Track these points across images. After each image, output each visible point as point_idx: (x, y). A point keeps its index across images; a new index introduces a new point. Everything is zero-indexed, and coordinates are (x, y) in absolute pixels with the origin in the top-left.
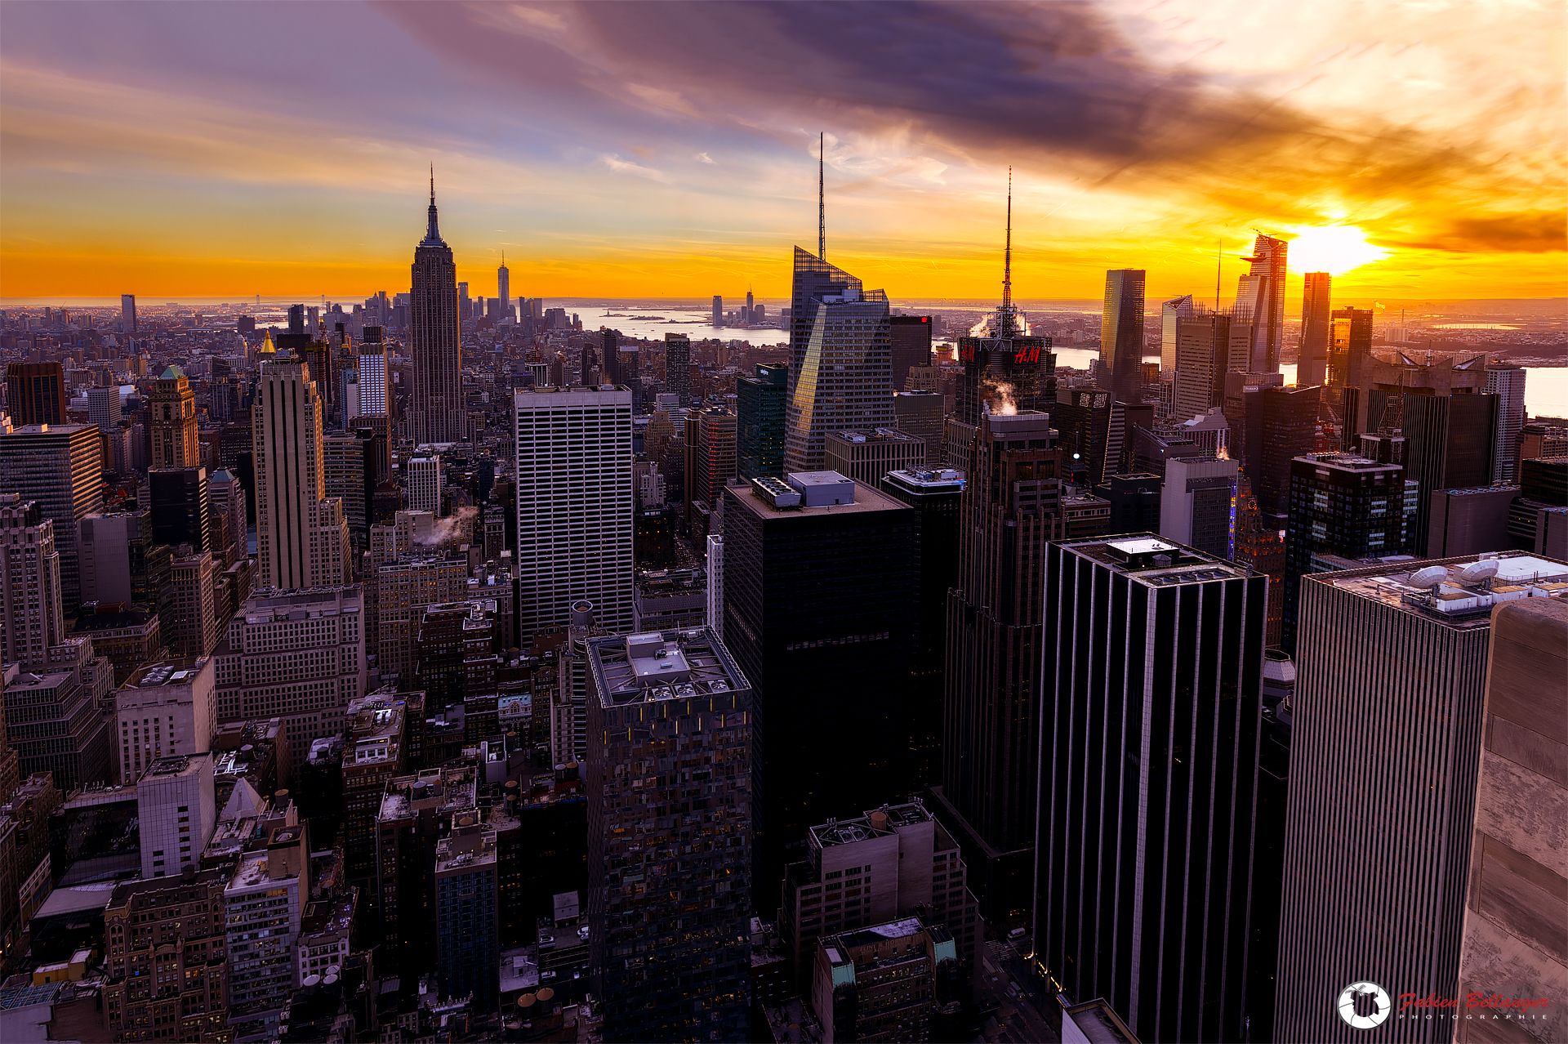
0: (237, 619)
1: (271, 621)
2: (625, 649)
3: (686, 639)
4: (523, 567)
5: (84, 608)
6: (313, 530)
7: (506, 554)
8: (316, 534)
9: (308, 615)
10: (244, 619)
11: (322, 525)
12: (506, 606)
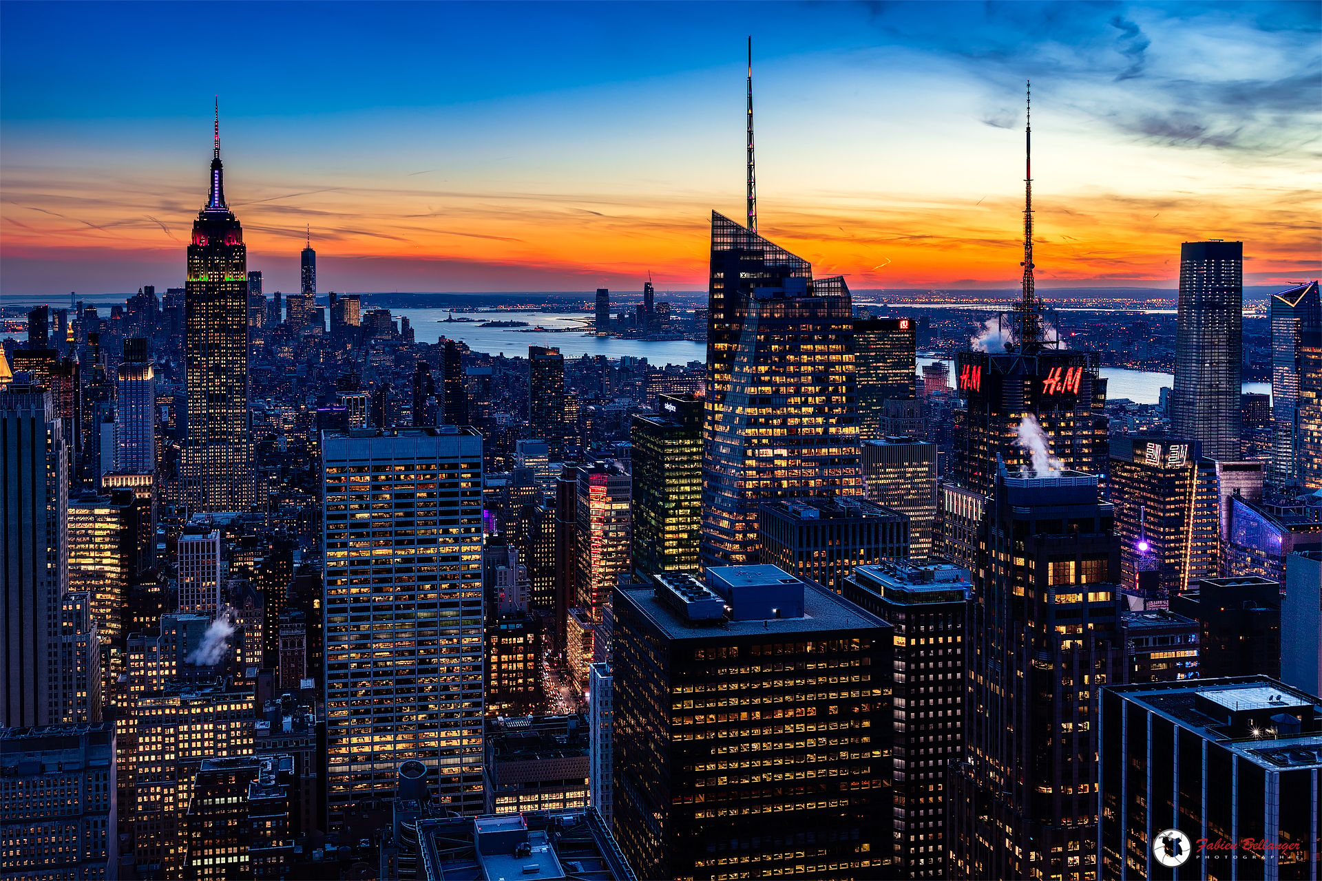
2: (472, 839)
3: (559, 828)
6: (53, 640)
7: (307, 684)
8: (56, 646)
9: (43, 767)
11: (65, 633)
12: (307, 765)
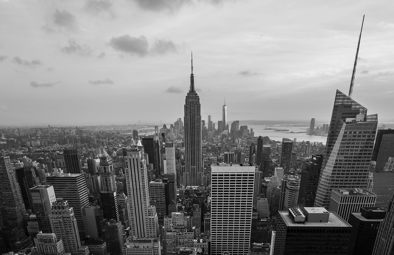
0: (124, 246)
1: (133, 248)
4: (212, 237)
5: (86, 238)
6: (146, 217)
8: (147, 219)
9: (144, 246)
10: (126, 246)
11: (149, 216)
12: (206, 250)
